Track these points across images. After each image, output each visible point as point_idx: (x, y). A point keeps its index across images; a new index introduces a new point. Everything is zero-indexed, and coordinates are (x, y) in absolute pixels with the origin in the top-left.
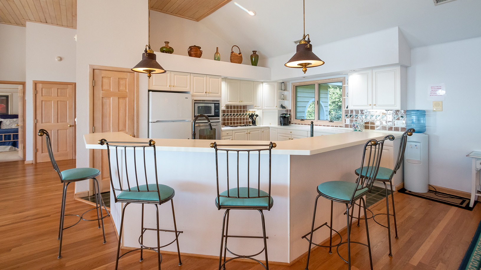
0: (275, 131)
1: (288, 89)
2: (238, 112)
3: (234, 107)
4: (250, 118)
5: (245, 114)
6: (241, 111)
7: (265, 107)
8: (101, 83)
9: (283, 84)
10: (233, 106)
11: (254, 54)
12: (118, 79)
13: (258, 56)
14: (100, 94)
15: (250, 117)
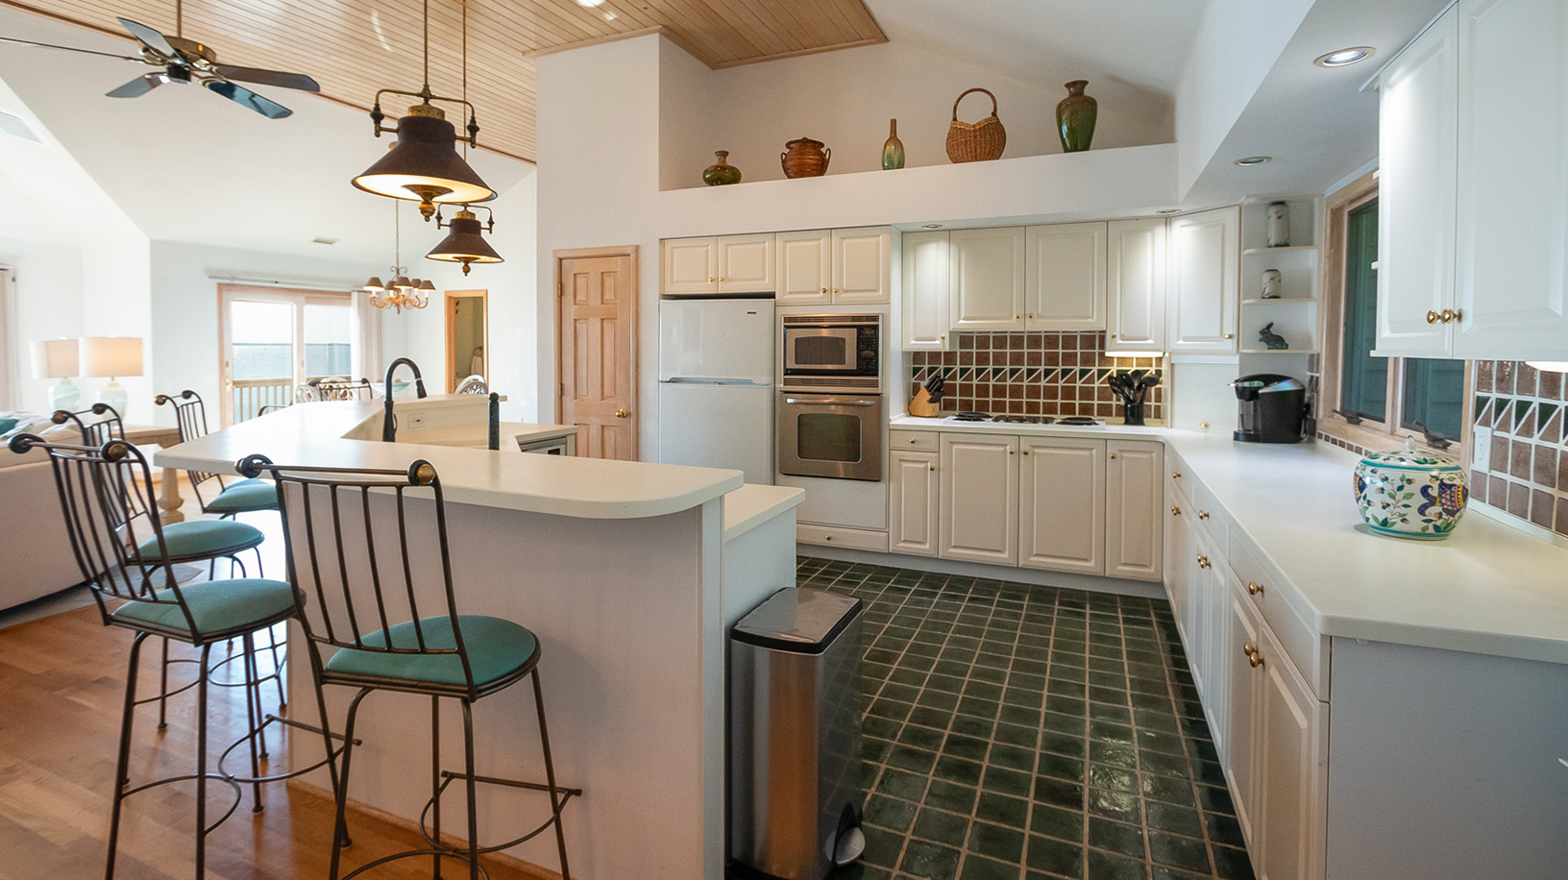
7: (1181, 341)
8: (572, 288)
11: (1071, 95)
12: (600, 276)
13: (1092, 100)
14: (571, 311)
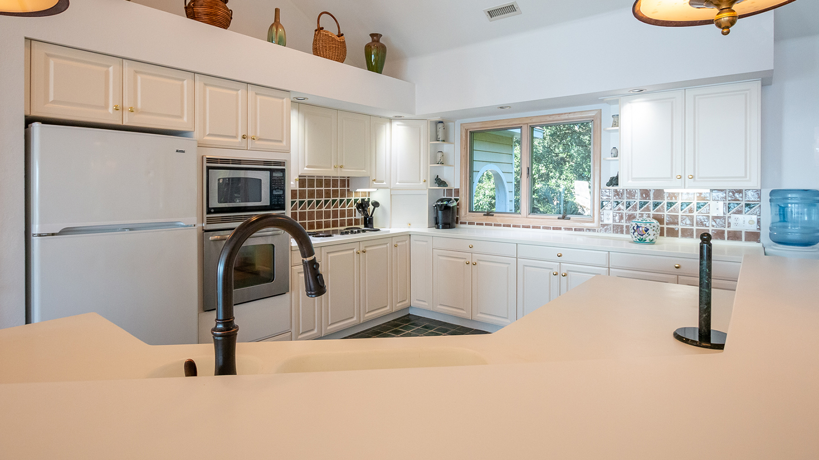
0: (425, 243)
1: (451, 138)
2: (328, 194)
3: (320, 182)
4: (359, 211)
5: (346, 200)
6: (335, 193)
7: (398, 183)
9: (440, 125)
10: (315, 178)
11: (373, 41)
13: (383, 48)
15: (358, 207)
